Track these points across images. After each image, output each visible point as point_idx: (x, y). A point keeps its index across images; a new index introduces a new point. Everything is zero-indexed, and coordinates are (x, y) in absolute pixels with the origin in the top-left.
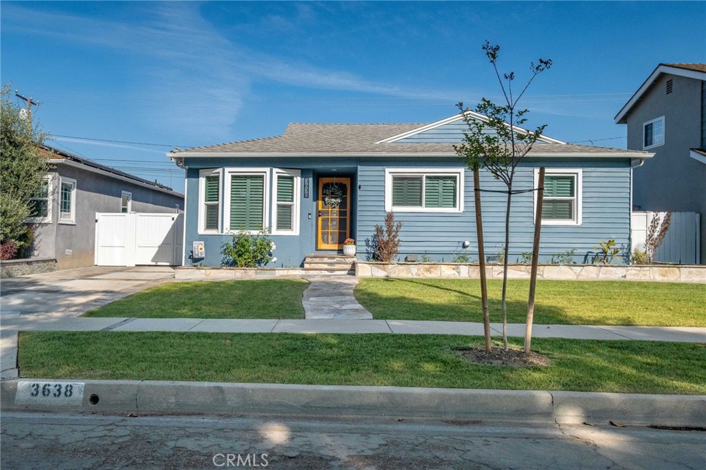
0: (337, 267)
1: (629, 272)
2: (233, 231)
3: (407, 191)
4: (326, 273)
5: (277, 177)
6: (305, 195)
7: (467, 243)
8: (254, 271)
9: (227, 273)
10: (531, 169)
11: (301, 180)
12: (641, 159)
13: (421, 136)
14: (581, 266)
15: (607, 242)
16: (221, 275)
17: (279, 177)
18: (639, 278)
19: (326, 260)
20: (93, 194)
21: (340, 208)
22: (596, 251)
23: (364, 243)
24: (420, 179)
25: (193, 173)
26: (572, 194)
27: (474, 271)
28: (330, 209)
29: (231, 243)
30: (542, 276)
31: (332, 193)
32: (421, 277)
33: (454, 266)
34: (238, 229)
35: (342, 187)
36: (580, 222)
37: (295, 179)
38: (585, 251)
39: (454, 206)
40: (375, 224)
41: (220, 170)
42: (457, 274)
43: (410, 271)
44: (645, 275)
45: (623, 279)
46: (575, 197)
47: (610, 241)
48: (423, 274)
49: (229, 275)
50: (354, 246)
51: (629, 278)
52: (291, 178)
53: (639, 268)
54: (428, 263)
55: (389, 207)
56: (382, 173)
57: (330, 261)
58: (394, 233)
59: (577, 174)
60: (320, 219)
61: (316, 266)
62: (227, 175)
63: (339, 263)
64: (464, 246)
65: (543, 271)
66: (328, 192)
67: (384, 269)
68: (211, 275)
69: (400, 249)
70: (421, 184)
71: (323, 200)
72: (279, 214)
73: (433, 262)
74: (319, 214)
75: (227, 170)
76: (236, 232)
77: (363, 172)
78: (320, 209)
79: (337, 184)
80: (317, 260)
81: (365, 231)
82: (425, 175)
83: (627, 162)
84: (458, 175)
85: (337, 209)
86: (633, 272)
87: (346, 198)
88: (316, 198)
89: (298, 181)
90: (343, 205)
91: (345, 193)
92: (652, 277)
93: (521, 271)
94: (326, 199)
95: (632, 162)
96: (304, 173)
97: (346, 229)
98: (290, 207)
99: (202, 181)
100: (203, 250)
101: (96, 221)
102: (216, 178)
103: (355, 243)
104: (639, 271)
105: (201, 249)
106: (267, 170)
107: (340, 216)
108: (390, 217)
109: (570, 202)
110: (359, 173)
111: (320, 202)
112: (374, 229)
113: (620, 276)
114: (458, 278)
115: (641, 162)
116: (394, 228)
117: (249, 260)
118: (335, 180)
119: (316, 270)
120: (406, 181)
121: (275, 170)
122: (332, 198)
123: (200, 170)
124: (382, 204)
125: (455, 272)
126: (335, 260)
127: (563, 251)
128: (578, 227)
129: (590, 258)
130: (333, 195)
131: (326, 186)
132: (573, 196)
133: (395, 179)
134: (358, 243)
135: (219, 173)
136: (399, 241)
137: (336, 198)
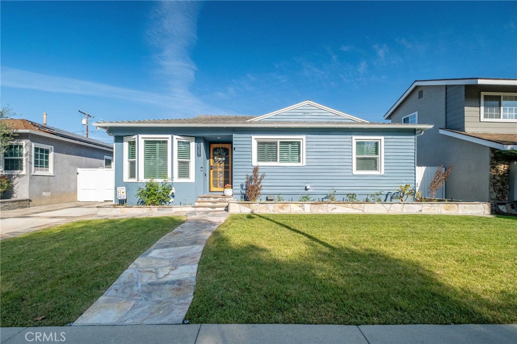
0: (218, 204)
1: (424, 207)
2: (146, 179)
3: (267, 151)
4: (210, 209)
5: (177, 142)
6: (198, 155)
7: (308, 187)
8: (157, 209)
9: (137, 210)
10: (350, 136)
11: (195, 145)
12: (421, 130)
13: (277, 117)
14: (390, 204)
15: (404, 185)
16: (133, 212)
17: (179, 142)
18: (430, 212)
19: (212, 199)
20: (73, 157)
21: (225, 164)
22: (393, 192)
23: (239, 187)
24: (275, 143)
25: (119, 139)
26: (377, 153)
27: (314, 208)
28: (218, 165)
29: (145, 189)
30: (363, 211)
31: (219, 154)
32: (276, 213)
33: (300, 205)
34: (149, 178)
35: (226, 150)
36: (383, 173)
37: (191, 143)
38: (386, 192)
39: (299, 161)
40: (246, 174)
41: (136, 137)
42: (302, 210)
43: (268, 209)
44: (435, 209)
45: (420, 213)
46: (379, 156)
47: (407, 185)
48: (278, 210)
49: (138, 211)
50: (231, 190)
51: (424, 212)
52: (189, 143)
53: (430, 205)
54: (281, 202)
55: (255, 163)
56: (250, 139)
57: (214, 200)
58: (258, 181)
59: (380, 140)
60: (212, 171)
61: (204, 204)
62: (141, 140)
63: (220, 202)
64: (306, 189)
65: (364, 208)
66: (216, 153)
67: (249, 207)
68: (125, 212)
69: (262, 192)
70: (277, 146)
71: (213, 158)
72: (179, 168)
73: (285, 202)
74: (211, 168)
75: (141, 136)
76: (148, 180)
77: (237, 138)
78: (212, 164)
79: (222, 148)
80: (205, 199)
81: (239, 179)
82: (279, 140)
83: (413, 132)
84: (301, 140)
85: (223, 165)
86: (427, 207)
87: (229, 157)
88: (209, 157)
89: (193, 145)
90: (226, 162)
91: (227, 154)
92: (439, 211)
93: (348, 207)
94: (215, 158)
95: (416, 132)
96: (197, 139)
97: (229, 178)
98: (187, 163)
99: (126, 145)
100: (125, 193)
101: (78, 173)
102: (134, 143)
103: (232, 188)
104: (431, 207)
105: (123, 193)
106: (169, 136)
107: (225, 169)
108: (256, 170)
109: (375, 160)
110: (234, 139)
111: (212, 160)
112: (245, 177)
113: (418, 210)
114: (303, 213)
115: (421, 133)
116: (259, 177)
117: (154, 200)
118: (221, 146)
119: (202, 207)
120: (266, 145)
121: (175, 137)
122: (219, 157)
123: (124, 137)
124: (250, 160)
125: (300, 209)
126: (218, 199)
127: (374, 192)
128: (382, 176)
129: (389, 197)
130: (220, 155)
131: (215, 149)
132: (378, 155)
133: (259, 143)
134: (234, 187)
135: (135, 139)
136: (261, 186)
137: (221, 157)
